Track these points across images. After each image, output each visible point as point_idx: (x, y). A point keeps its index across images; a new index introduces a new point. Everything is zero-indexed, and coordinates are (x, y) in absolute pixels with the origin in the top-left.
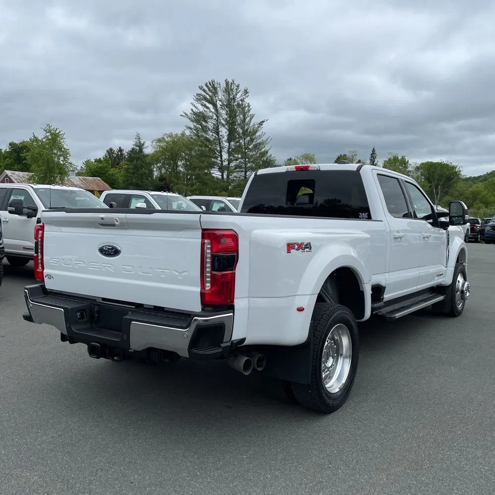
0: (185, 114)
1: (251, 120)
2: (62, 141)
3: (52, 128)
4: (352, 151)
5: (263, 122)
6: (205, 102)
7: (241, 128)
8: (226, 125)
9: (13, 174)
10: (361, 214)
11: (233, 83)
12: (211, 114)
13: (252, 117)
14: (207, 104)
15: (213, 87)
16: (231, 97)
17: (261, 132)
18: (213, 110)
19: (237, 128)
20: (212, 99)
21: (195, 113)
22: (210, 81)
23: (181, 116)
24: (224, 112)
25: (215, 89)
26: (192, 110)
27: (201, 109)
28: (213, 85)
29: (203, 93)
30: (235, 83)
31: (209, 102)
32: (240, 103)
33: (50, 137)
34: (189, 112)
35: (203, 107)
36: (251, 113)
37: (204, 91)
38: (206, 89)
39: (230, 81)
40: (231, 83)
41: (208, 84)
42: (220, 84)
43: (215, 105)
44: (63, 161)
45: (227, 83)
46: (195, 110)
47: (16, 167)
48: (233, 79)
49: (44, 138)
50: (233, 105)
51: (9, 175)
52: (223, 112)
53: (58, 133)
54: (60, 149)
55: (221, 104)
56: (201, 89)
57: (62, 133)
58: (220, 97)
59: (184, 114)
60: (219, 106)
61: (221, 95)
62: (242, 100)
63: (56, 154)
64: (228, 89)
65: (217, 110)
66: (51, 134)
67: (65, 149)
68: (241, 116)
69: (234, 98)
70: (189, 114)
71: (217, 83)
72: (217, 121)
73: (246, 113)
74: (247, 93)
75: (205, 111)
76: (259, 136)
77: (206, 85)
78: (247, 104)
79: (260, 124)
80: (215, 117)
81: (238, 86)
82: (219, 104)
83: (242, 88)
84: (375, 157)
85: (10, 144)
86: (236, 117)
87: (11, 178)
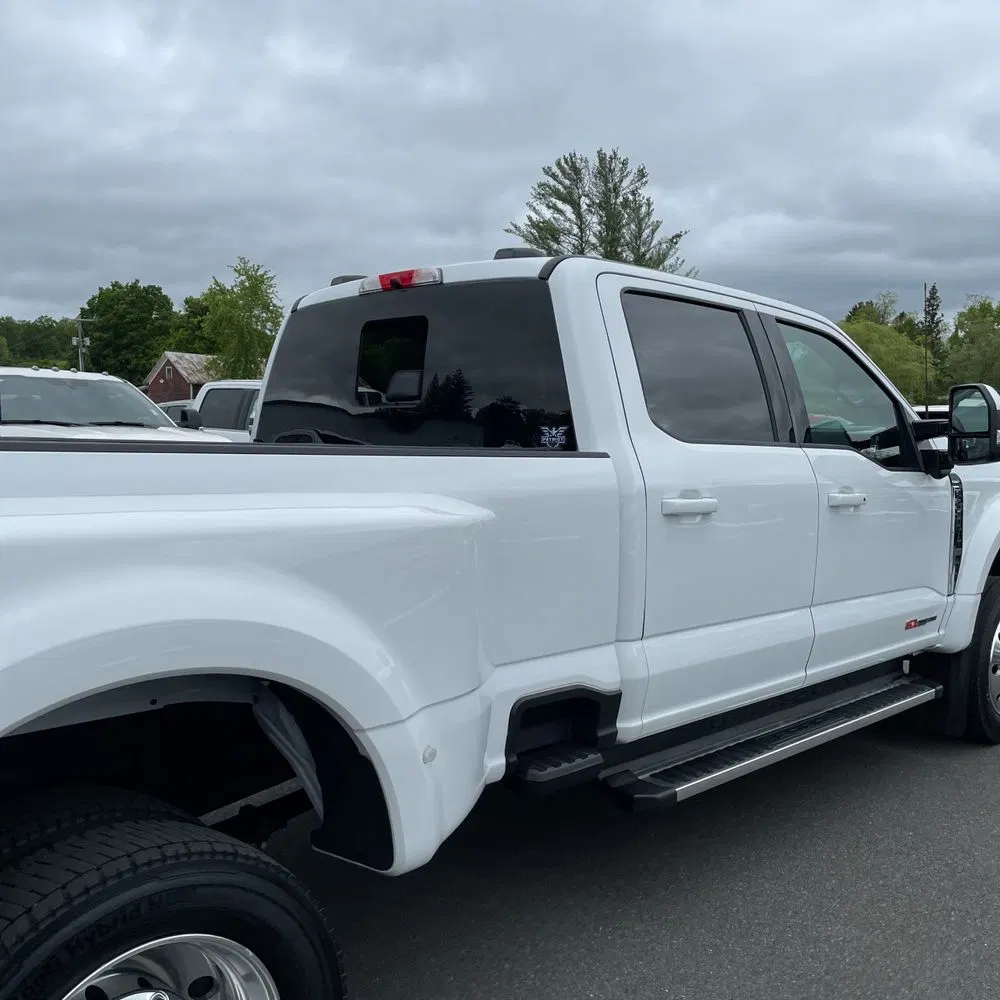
0: (515, 227)
1: (653, 233)
2: (270, 291)
3: (250, 265)
4: (884, 293)
5: (679, 236)
6: (554, 200)
7: (632, 252)
8: (600, 246)
9: (180, 358)
10: (545, 429)
11: (614, 156)
12: (567, 225)
13: (657, 225)
14: (560, 204)
15: (572, 169)
16: (611, 185)
17: (675, 257)
18: (573, 217)
19: (622, 251)
20: (570, 194)
21: (534, 225)
22: (567, 156)
23: (507, 231)
24: (595, 219)
25: (577, 171)
26: (530, 218)
27: (548, 214)
28: (573, 163)
29: (552, 182)
30: (618, 156)
31: (564, 200)
32: (631, 198)
33: (247, 284)
34: (522, 222)
35: (551, 211)
36: (654, 218)
37: (554, 176)
38: (558, 173)
39: (609, 153)
40: (611, 158)
41: (563, 161)
42: (586, 161)
43: (576, 207)
44: (271, 331)
45: (602, 158)
46: (535, 217)
47: (196, 345)
48: (615, 149)
49: (236, 285)
50: (615, 203)
51: (172, 360)
52: (593, 220)
53: (262, 276)
54: (266, 307)
55: (588, 201)
56: (547, 173)
57: (269, 275)
58: (587, 189)
59: (512, 228)
60: (584, 207)
61: (589, 183)
62: (633, 193)
63: (258, 318)
64: (605, 169)
65: (579, 215)
66: (249, 278)
67: (274, 306)
68: (633, 226)
69: (616, 189)
70: (523, 228)
71: (582, 160)
72: (581, 239)
73: (643, 219)
74: (643, 176)
75: (554, 218)
76: (671, 266)
77: (558, 164)
78: (645, 200)
79: (671, 240)
80: (576, 230)
81: (625, 163)
82: (584, 202)
83: (633, 168)
84: (938, 306)
85: (187, 302)
86: (620, 229)
87: (177, 365)
